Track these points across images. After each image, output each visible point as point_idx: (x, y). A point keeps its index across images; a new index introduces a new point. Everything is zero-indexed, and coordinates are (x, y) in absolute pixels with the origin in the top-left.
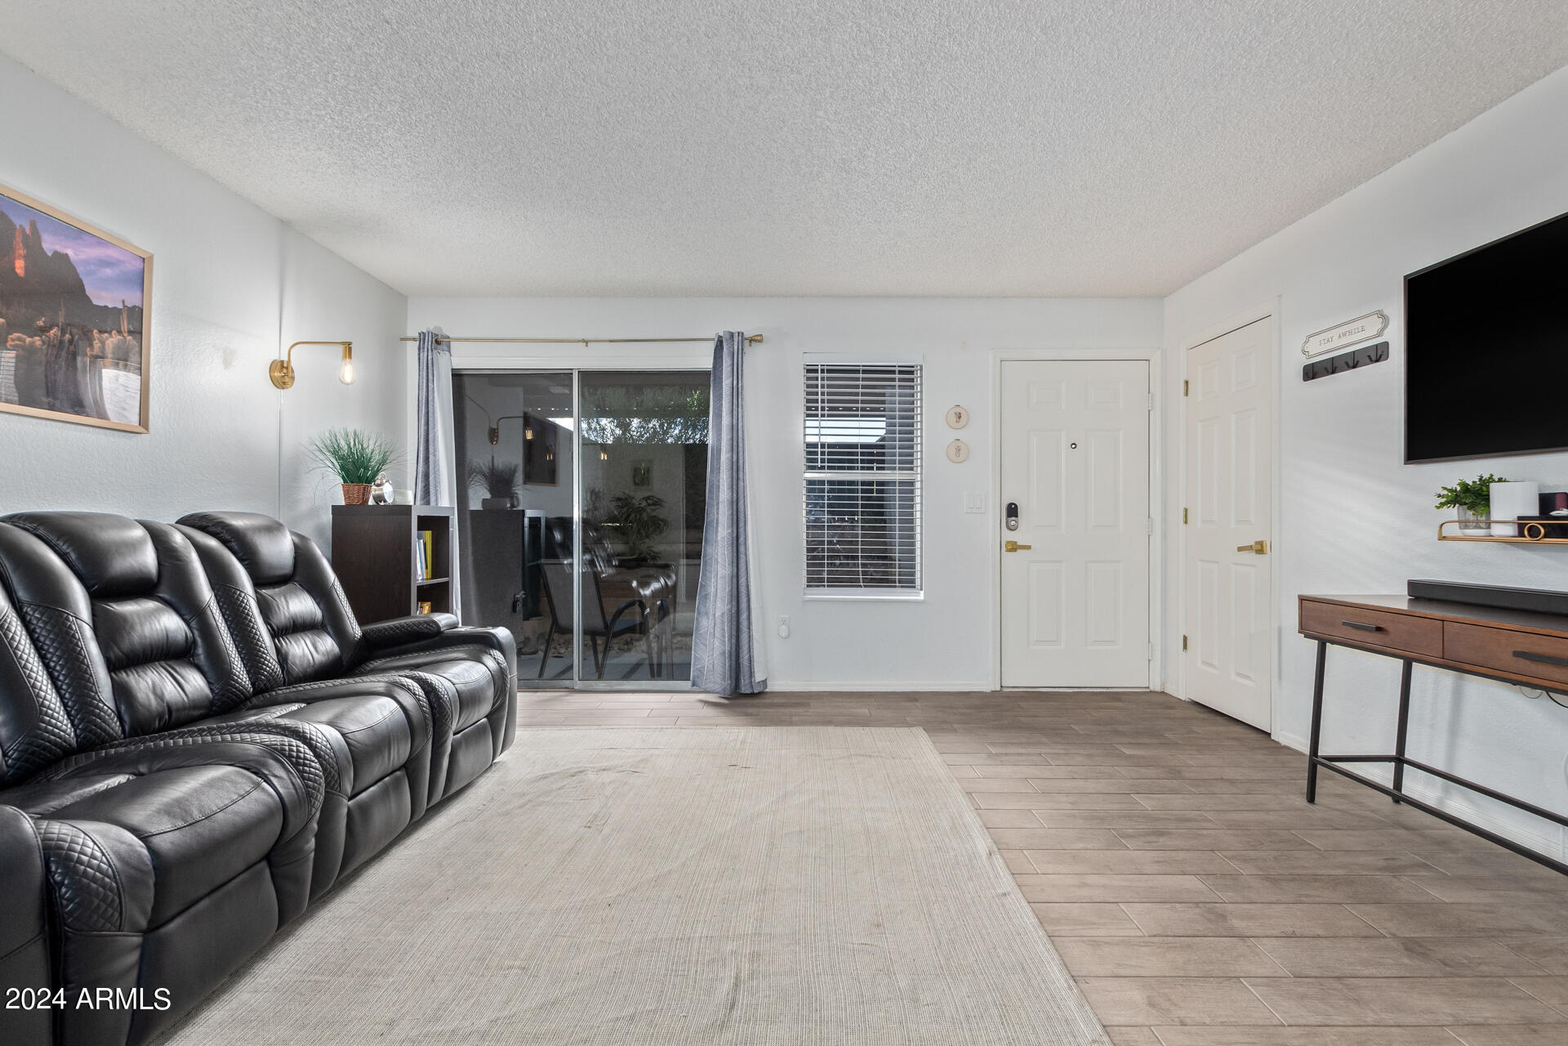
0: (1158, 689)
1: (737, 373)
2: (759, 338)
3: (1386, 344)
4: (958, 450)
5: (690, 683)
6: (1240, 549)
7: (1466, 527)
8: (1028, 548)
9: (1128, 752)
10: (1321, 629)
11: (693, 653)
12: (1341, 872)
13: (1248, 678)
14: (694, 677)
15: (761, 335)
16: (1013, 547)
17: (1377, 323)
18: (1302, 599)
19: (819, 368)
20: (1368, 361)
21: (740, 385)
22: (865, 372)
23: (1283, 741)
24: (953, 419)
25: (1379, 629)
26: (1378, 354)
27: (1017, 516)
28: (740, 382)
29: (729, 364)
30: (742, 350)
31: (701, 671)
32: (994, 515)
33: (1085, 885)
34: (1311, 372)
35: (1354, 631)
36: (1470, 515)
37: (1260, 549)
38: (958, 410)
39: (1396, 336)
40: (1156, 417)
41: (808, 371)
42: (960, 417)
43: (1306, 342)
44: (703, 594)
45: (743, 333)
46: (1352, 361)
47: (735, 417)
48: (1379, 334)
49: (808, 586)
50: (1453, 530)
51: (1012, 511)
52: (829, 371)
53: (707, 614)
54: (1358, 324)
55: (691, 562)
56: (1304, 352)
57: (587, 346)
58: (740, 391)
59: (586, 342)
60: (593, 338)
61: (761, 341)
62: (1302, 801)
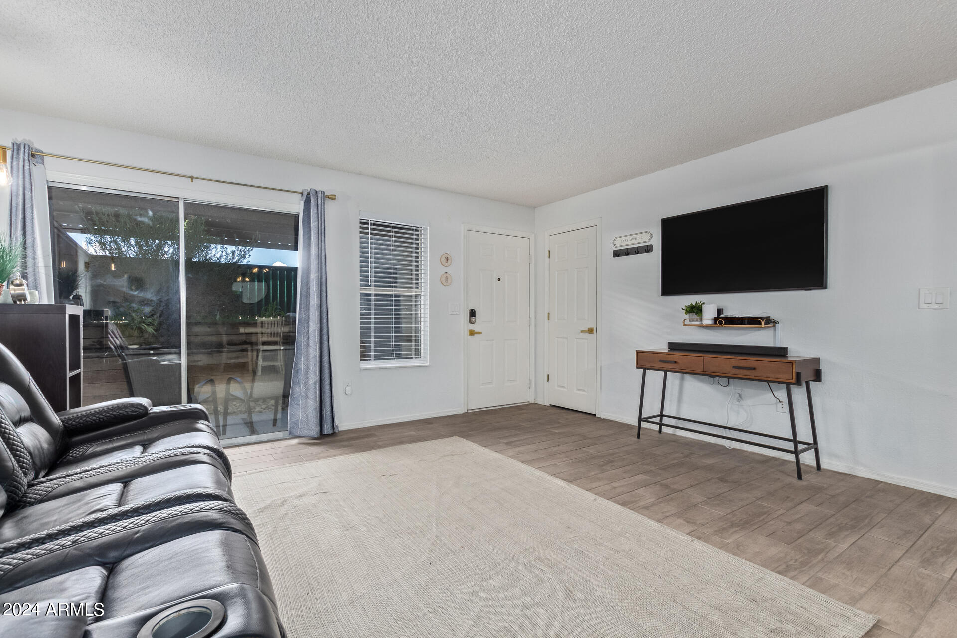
0: (533, 402)
1: (321, 219)
2: (334, 197)
3: (652, 246)
4: (447, 278)
5: (287, 432)
6: (582, 332)
7: (693, 321)
8: (481, 333)
9: (557, 431)
10: (646, 364)
11: (289, 411)
12: (676, 461)
13: (584, 391)
14: (290, 429)
15: (335, 196)
16: (472, 333)
17: (648, 237)
18: (637, 352)
19: (370, 222)
20: (645, 251)
21: (323, 227)
22: (396, 228)
23: (603, 417)
24: (444, 260)
25: (676, 362)
26: (648, 249)
27: (475, 316)
28: (323, 225)
29: (315, 212)
30: (324, 203)
31: (296, 423)
32: (465, 315)
33: (615, 488)
34: (617, 254)
35: (663, 364)
36: (695, 316)
37: (590, 331)
38: (447, 256)
39: (657, 242)
40: (532, 266)
41: (361, 223)
42: (447, 260)
43: (615, 240)
44: (296, 369)
45: (324, 193)
46: (637, 251)
47: (320, 249)
48: (649, 241)
49: (361, 360)
50: (687, 322)
51: (472, 313)
52: (375, 225)
53: (299, 383)
54: (641, 235)
55: (288, 347)
56: (613, 244)
57: (192, 182)
58: (323, 231)
59: (192, 178)
60: (198, 176)
61: (334, 199)
62: (636, 439)
